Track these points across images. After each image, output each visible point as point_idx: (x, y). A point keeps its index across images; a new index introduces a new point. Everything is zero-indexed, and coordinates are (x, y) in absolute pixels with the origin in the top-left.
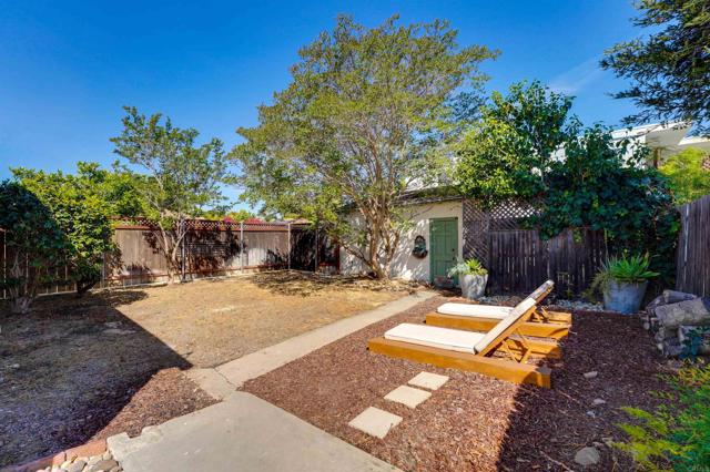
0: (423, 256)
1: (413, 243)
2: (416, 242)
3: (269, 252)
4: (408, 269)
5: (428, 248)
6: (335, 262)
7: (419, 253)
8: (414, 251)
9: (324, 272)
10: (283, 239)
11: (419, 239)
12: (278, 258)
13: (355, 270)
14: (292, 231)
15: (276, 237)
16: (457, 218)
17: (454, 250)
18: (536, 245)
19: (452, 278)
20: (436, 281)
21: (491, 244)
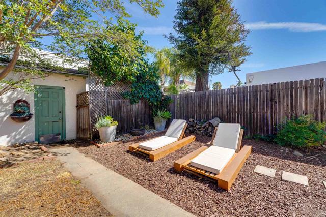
0: (25, 120)
1: (10, 107)
2: (16, 105)
5: (33, 112)
7: (19, 116)
8: (12, 115)
11: (20, 104)
16: (64, 88)
17: (62, 112)
18: (129, 107)
19: (59, 134)
20: (42, 139)
21: (108, 107)
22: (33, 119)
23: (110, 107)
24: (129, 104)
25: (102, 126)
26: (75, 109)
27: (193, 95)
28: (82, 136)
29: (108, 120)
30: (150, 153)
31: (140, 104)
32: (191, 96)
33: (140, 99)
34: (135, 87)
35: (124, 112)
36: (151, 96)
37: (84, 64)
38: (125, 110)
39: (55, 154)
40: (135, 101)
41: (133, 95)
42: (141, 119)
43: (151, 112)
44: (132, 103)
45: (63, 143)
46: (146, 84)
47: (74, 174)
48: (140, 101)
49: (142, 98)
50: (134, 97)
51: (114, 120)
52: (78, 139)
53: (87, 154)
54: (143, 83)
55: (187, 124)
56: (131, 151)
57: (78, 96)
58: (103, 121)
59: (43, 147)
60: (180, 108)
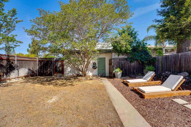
0: (95, 68)
1: (92, 65)
2: (93, 64)
3: (29, 69)
4: (91, 72)
5: (97, 66)
6: (62, 72)
7: (94, 67)
8: (93, 67)
9: (56, 76)
10: (35, 64)
11: (94, 64)
12: (33, 72)
13: (71, 74)
14: (39, 61)
15: (32, 63)
16: (105, 58)
17: (105, 66)
18: (129, 64)
19: (104, 74)
20: (99, 75)
21: (119, 64)
22: (97, 68)
23: (120, 64)
24: (129, 63)
25: (115, 72)
26: (109, 65)
27: (170, 57)
28: (110, 75)
29: (118, 70)
30: (128, 83)
31: (136, 63)
32: (169, 57)
33: (135, 60)
34: (133, 55)
35: (127, 67)
36: (142, 58)
37: (111, 48)
38: (127, 66)
39: (101, 79)
40: (132, 61)
41: (131, 58)
42: (136, 70)
43: (143, 67)
44: (131, 62)
45: (105, 77)
46: (139, 52)
47: (104, 84)
48: (136, 61)
49: (136, 60)
50: (131, 59)
51: (121, 70)
52: (109, 76)
53: (109, 81)
54: (137, 52)
55: (155, 74)
56: (123, 83)
57: (110, 60)
58: (116, 70)
59: (99, 77)
60: (162, 64)
